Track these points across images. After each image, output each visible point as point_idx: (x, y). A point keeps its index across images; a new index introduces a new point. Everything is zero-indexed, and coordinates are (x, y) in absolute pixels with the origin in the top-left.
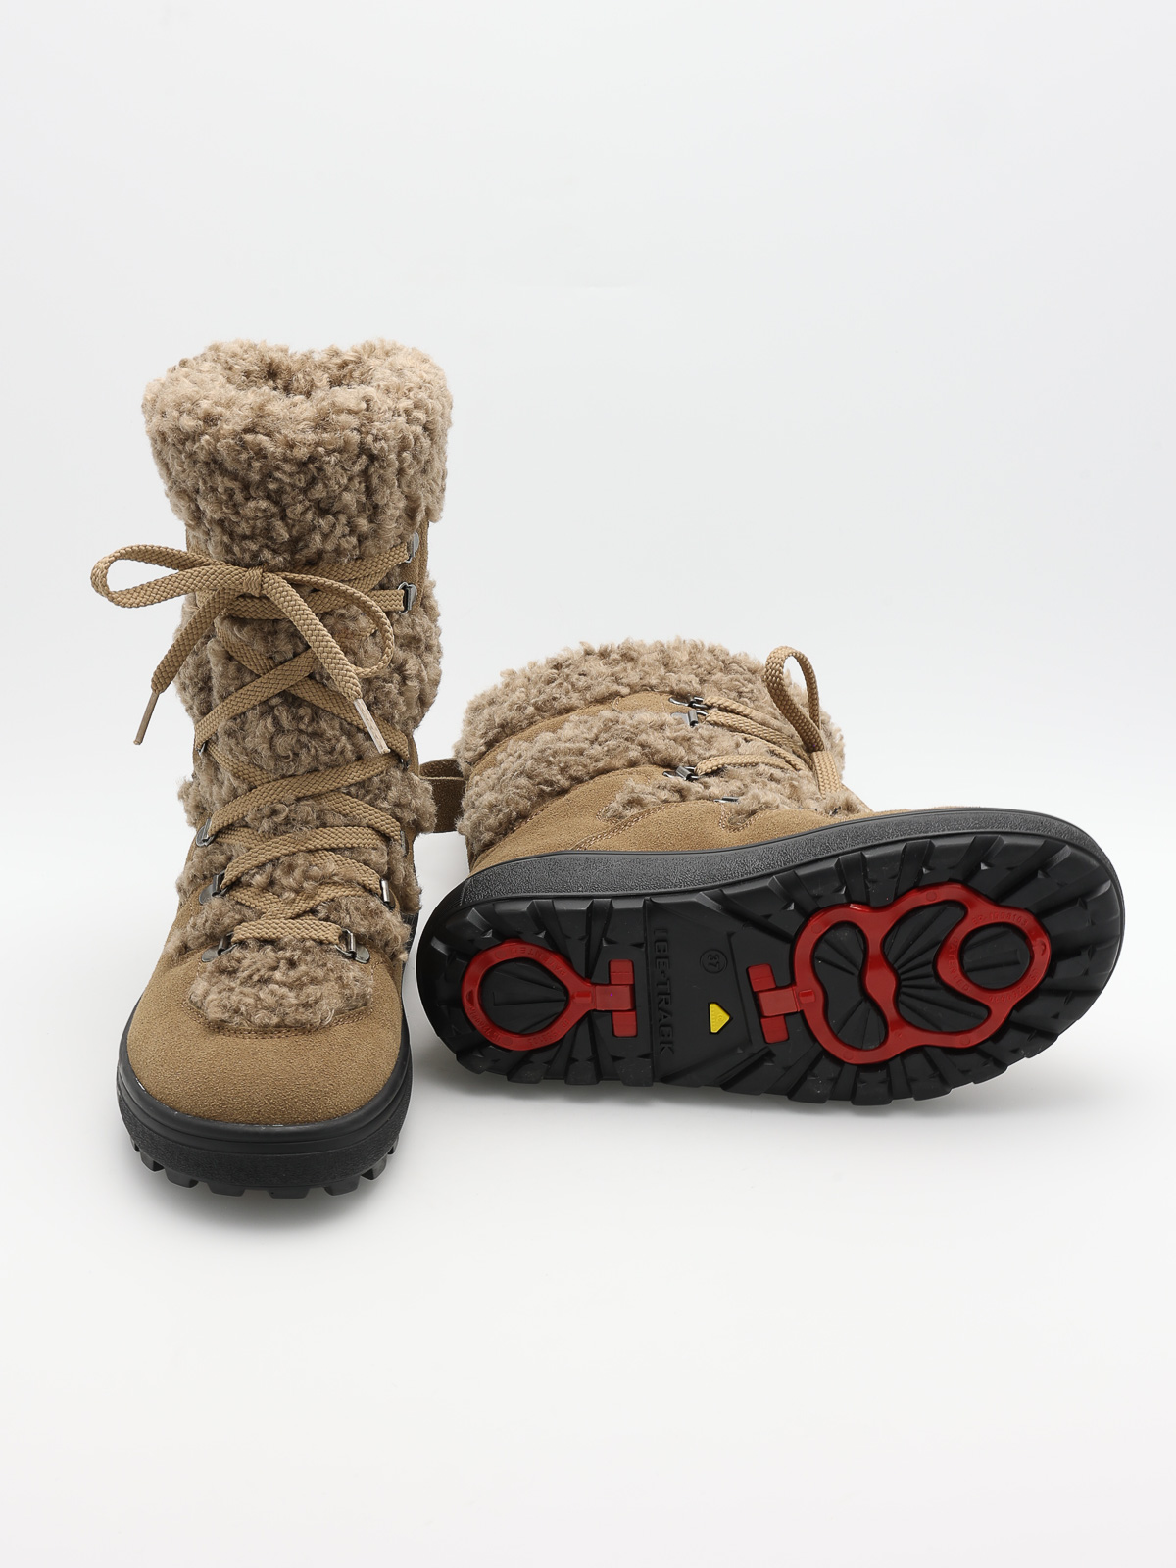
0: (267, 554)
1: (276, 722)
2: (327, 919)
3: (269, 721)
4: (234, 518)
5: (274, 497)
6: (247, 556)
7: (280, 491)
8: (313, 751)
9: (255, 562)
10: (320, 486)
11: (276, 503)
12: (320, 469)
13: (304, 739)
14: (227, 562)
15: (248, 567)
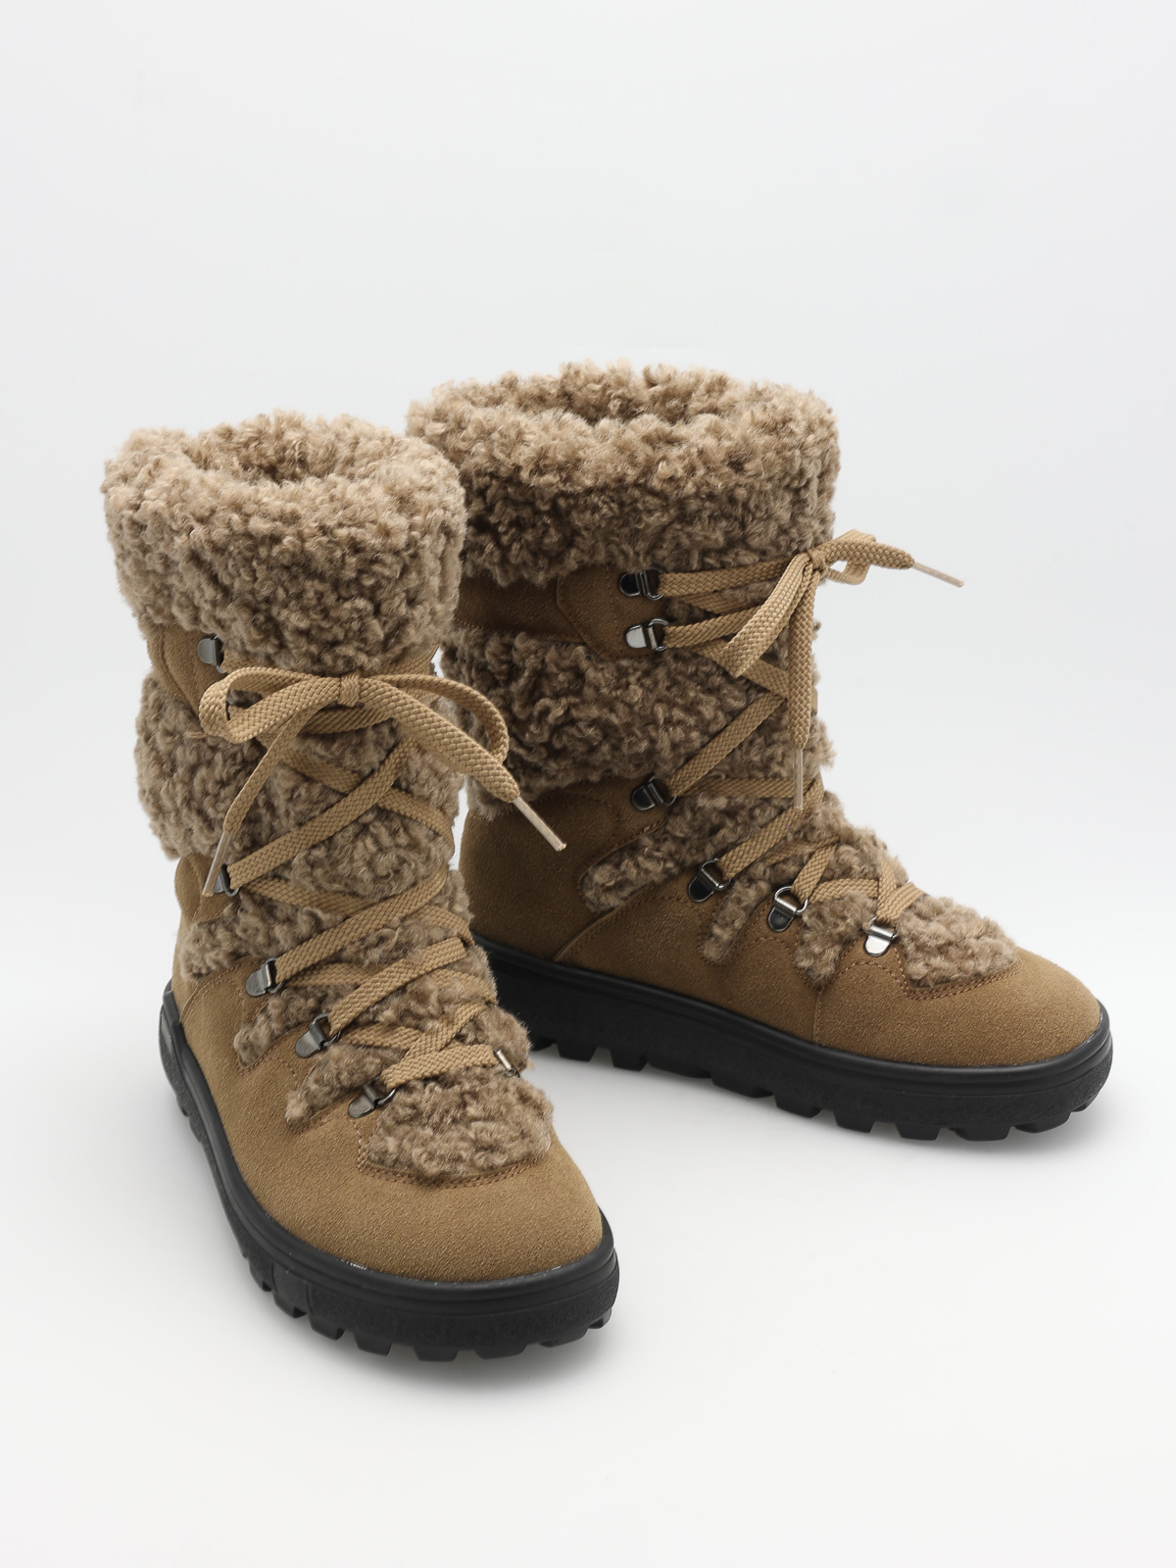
0: (363, 658)
1: (376, 841)
2: (476, 1041)
3: (369, 841)
4: (325, 624)
5: (371, 594)
6: (340, 663)
7: (377, 586)
8: (413, 866)
9: (350, 668)
10: (414, 575)
11: (371, 599)
12: (415, 556)
13: (402, 853)
14: (314, 673)
15: (340, 675)
